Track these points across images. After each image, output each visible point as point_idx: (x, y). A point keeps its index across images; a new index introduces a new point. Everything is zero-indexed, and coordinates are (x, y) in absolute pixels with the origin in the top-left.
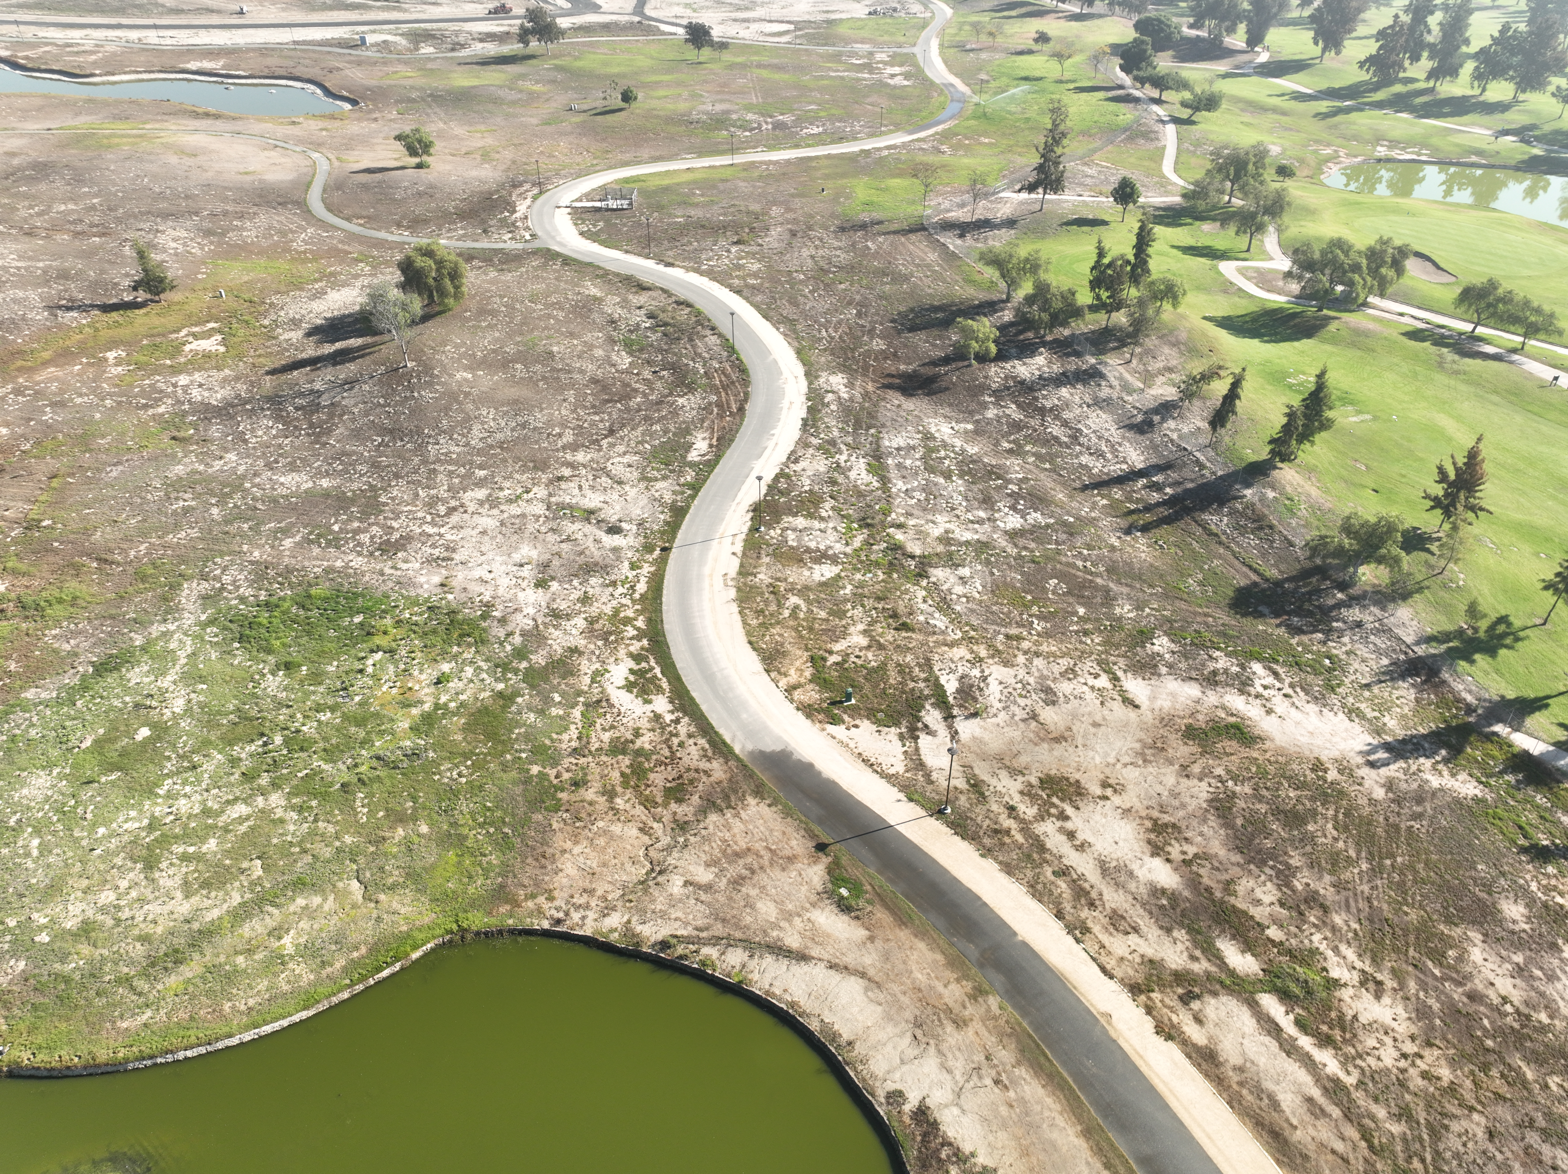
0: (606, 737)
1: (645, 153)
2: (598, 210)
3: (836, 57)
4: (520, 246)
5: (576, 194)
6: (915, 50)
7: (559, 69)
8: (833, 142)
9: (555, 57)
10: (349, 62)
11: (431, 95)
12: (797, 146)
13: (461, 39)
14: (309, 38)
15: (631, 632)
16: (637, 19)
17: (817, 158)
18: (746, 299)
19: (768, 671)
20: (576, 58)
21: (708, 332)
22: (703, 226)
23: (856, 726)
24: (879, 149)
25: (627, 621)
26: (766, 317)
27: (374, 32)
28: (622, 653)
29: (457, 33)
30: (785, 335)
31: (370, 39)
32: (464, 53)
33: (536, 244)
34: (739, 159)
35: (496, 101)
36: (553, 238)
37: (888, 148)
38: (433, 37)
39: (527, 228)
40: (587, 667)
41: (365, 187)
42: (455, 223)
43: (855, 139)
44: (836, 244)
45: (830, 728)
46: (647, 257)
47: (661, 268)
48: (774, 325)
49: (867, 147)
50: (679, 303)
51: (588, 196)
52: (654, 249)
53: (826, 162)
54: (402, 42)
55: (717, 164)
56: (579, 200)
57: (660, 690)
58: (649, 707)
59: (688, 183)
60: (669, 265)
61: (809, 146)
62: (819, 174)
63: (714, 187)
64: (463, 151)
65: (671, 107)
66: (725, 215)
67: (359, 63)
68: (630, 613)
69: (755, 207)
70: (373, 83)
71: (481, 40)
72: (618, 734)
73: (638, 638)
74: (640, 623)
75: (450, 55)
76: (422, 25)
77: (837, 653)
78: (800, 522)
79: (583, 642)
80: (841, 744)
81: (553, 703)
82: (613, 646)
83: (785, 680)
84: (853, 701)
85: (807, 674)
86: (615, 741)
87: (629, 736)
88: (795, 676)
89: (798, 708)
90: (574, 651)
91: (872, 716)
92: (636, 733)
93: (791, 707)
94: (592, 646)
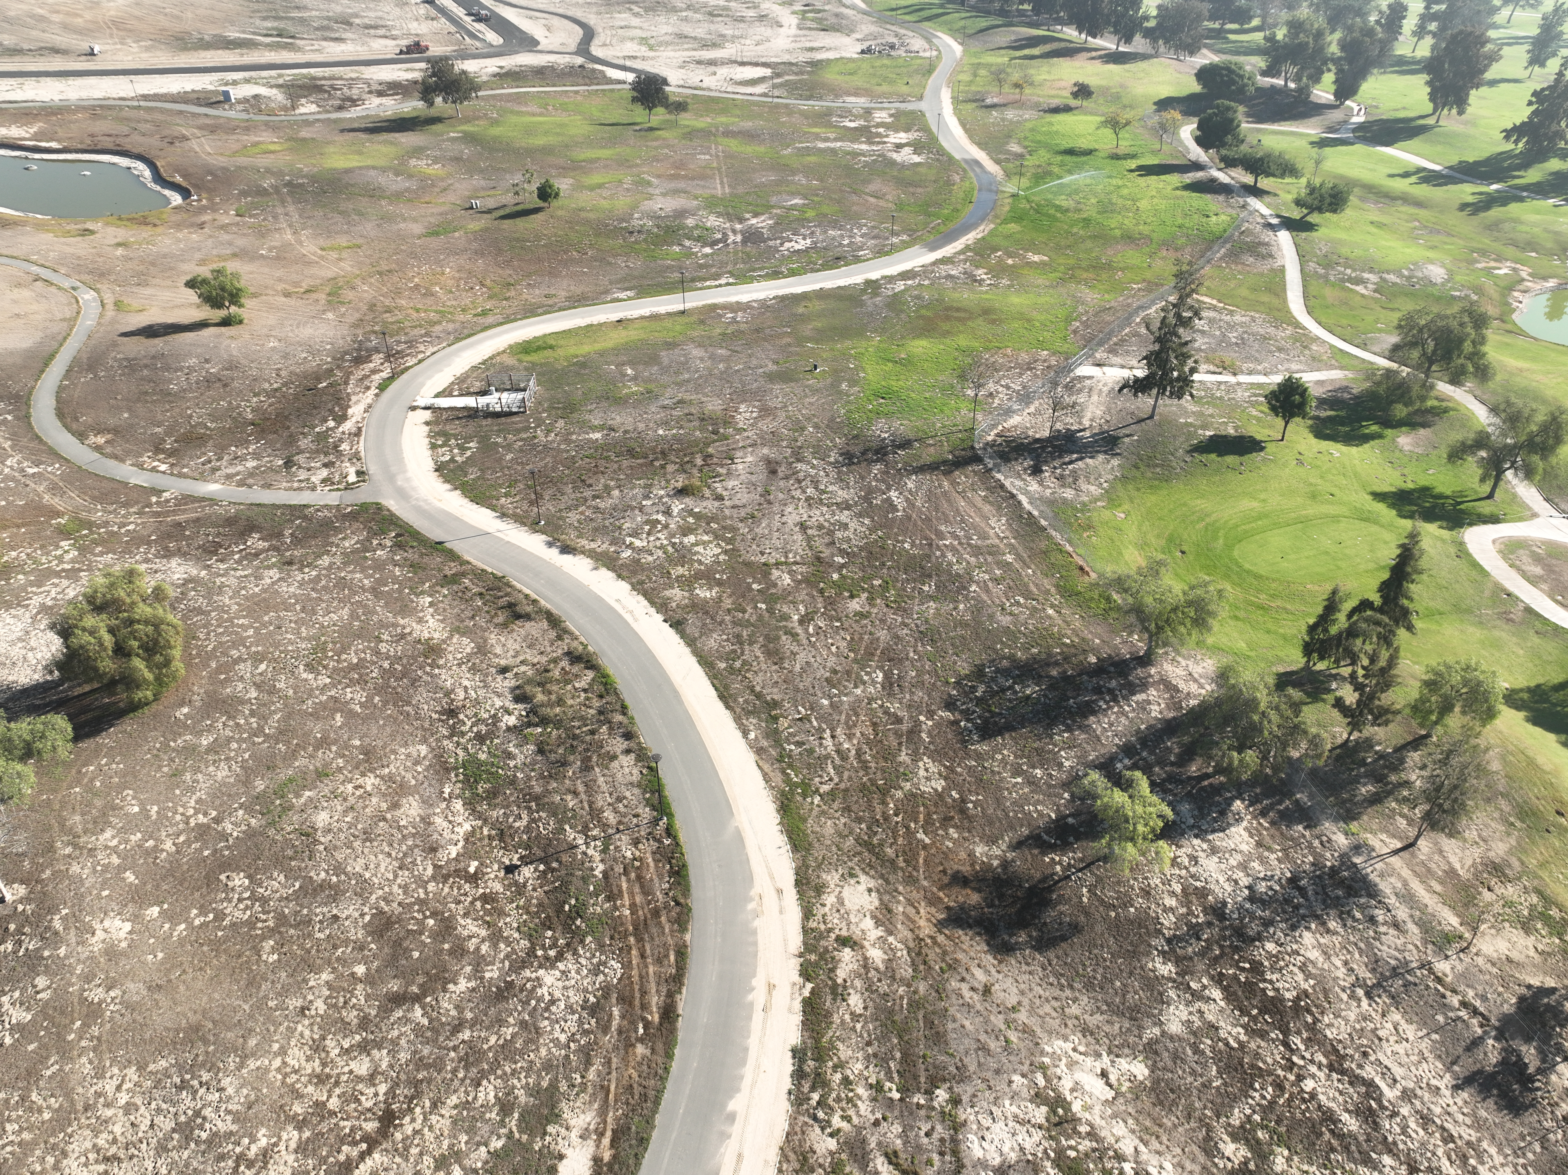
1: (562, 288)
2: (472, 414)
3: (823, 118)
4: (333, 498)
5: (443, 378)
6: (923, 106)
7: (470, 138)
8: (826, 267)
9: (467, 120)
10: (200, 128)
11: (289, 184)
12: (776, 275)
13: (355, 93)
14: (163, 91)
16: (579, 60)
17: (805, 296)
18: (690, 642)
20: (495, 122)
21: (618, 745)
22: (631, 453)
24: (891, 279)
26: (725, 697)
27: (247, 81)
29: (351, 83)
30: (759, 751)
31: (236, 93)
32: (354, 113)
33: (363, 495)
34: (695, 300)
35: (374, 193)
36: (391, 478)
37: (905, 275)
38: (319, 89)
39: (356, 457)
41: (131, 366)
42: (246, 443)
43: (857, 260)
44: (842, 495)
46: (534, 526)
47: (553, 555)
48: (737, 720)
49: (874, 275)
50: (575, 658)
51: (460, 386)
52: (548, 507)
53: (817, 306)
54: (277, 95)
55: (662, 310)
56: (446, 393)
59: (616, 351)
60: (566, 549)
61: (793, 273)
62: (807, 329)
63: (653, 359)
64: (305, 286)
65: (605, 204)
66: (665, 423)
67: (213, 129)
69: (714, 405)
70: (221, 161)
71: (380, 94)
75: (334, 116)
76: (312, 71)
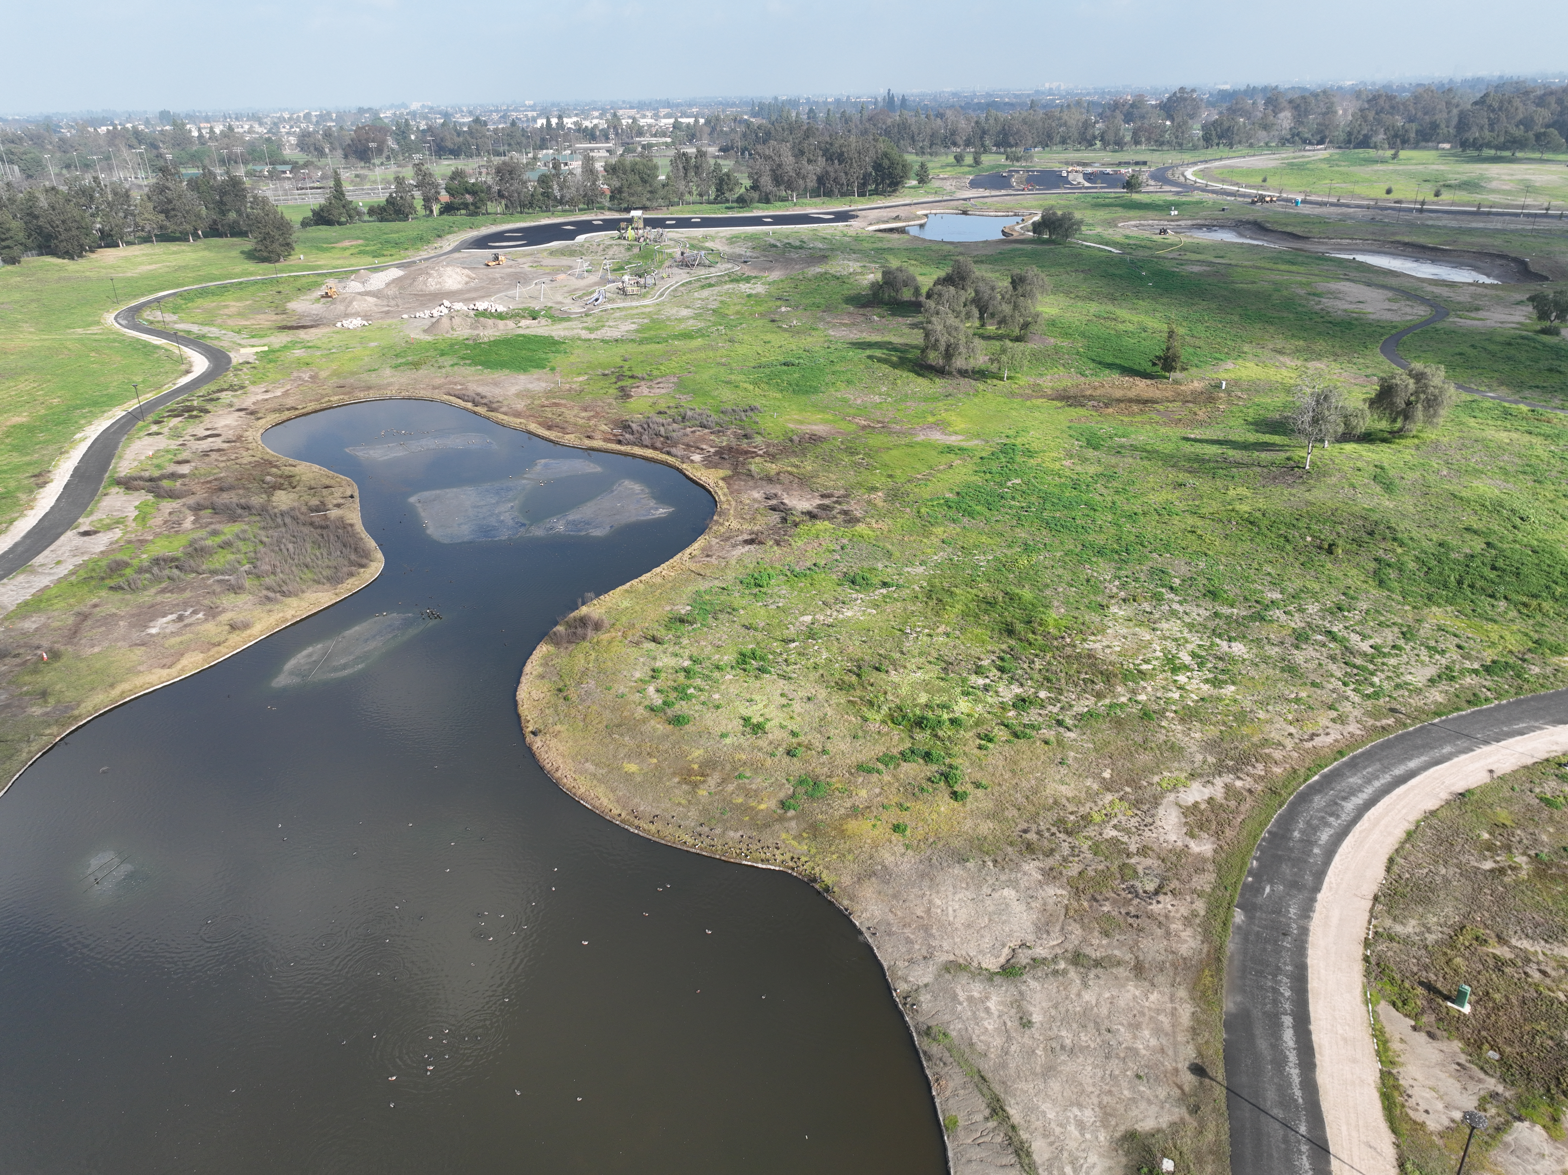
0: (1110, 833)
15: (1260, 770)
19: (1376, 898)
23: (1431, 1035)
25: (1267, 759)
28: (1221, 781)
40: (1170, 770)
45: (1384, 1007)
57: (1218, 834)
58: (1184, 841)
68: (1277, 755)
72: (1125, 839)
73: (1258, 779)
77: (1513, 948)
79: (1194, 748)
80: (1379, 1034)
81: (1098, 776)
82: (1219, 769)
83: (1388, 923)
84: (1467, 1009)
85: (1431, 938)
86: (1115, 842)
87: (1133, 848)
88: (1409, 928)
89: (1366, 959)
90: (1175, 750)
91: (1475, 1046)
92: (1144, 851)
93: (1359, 951)
94: (1199, 757)
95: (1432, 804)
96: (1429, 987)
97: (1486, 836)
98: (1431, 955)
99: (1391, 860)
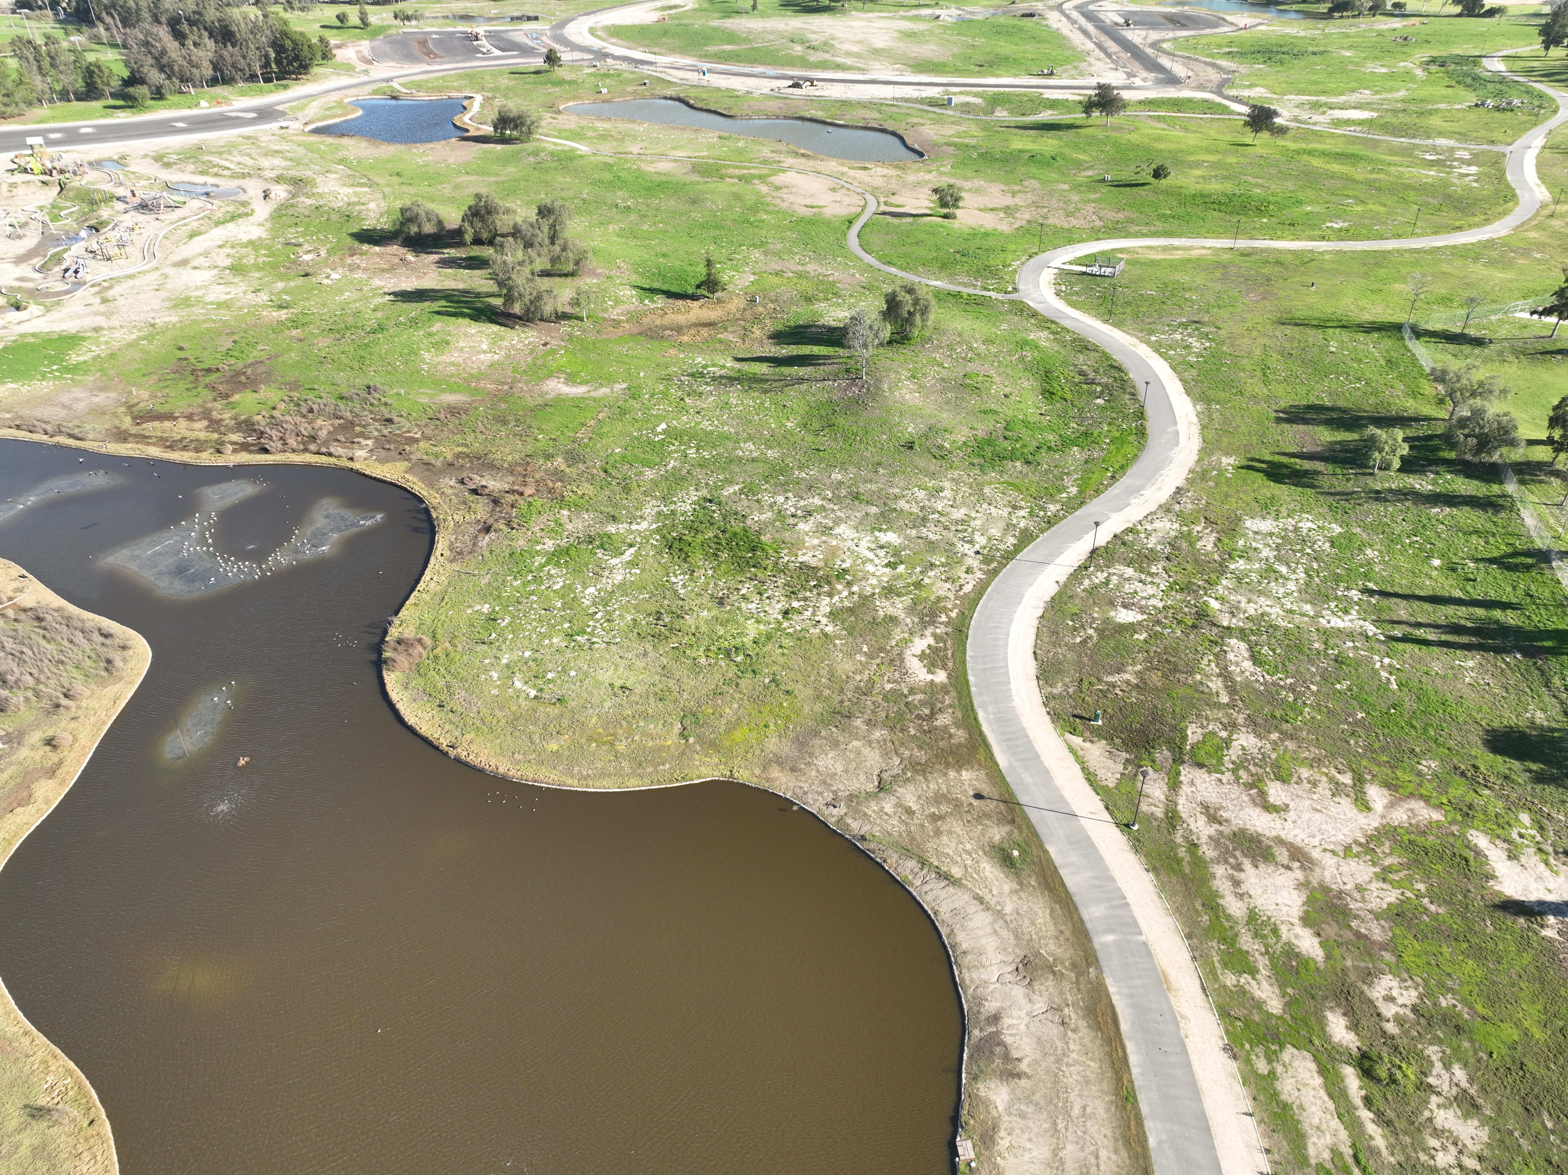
0: (888, 686)
2: (1081, 274)
3: (1408, 152)
4: (998, 296)
5: (1070, 257)
8: (1352, 239)
10: (930, 119)
11: (986, 155)
12: (1311, 238)
13: (1035, 105)
14: (908, 96)
15: (943, 618)
16: (1212, 97)
18: (1178, 373)
19: (1038, 678)
20: (1131, 131)
21: (1127, 397)
23: (1092, 742)
24: (1400, 251)
25: (945, 610)
26: (1188, 393)
27: (961, 93)
28: (928, 632)
29: (1034, 99)
30: (1200, 412)
31: (956, 100)
32: (1033, 118)
33: (1015, 297)
34: (1243, 244)
36: (1031, 292)
37: (1413, 250)
38: (1010, 101)
39: (1013, 282)
40: (898, 634)
43: (1379, 238)
45: (1069, 736)
46: (1107, 321)
48: (1193, 401)
49: (1388, 248)
51: (1078, 261)
52: (1116, 315)
53: (1332, 258)
54: (981, 103)
55: (1219, 246)
56: (1070, 263)
57: (944, 667)
58: (930, 677)
61: (1324, 239)
64: (991, 207)
65: (1199, 186)
67: (939, 121)
68: (949, 605)
70: (944, 139)
71: (1052, 108)
72: (898, 687)
73: (947, 624)
74: (954, 614)
75: (1018, 119)
76: (1006, 90)
77: (1106, 683)
78: (1129, 572)
79: (903, 616)
80: (1072, 750)
81: (860, 651)
82: (924, 625)
83: (1049, 689)
84: (1100, 723)
85: (1071, 690)
86: (893, 691)
87: (906, 692)
88: (1058, 689)
89: (1048, 713)
90: (893, 620)
91: (1110, 739)
92: (912, 691)
93: (1043, 710)
94: (908, 620)
95: (1040, 613)
96: (1081, 718)
97: (1070, 623)
98: (1074, 700)
99: (1035, 653)
